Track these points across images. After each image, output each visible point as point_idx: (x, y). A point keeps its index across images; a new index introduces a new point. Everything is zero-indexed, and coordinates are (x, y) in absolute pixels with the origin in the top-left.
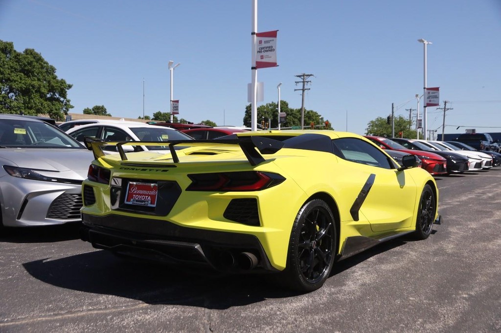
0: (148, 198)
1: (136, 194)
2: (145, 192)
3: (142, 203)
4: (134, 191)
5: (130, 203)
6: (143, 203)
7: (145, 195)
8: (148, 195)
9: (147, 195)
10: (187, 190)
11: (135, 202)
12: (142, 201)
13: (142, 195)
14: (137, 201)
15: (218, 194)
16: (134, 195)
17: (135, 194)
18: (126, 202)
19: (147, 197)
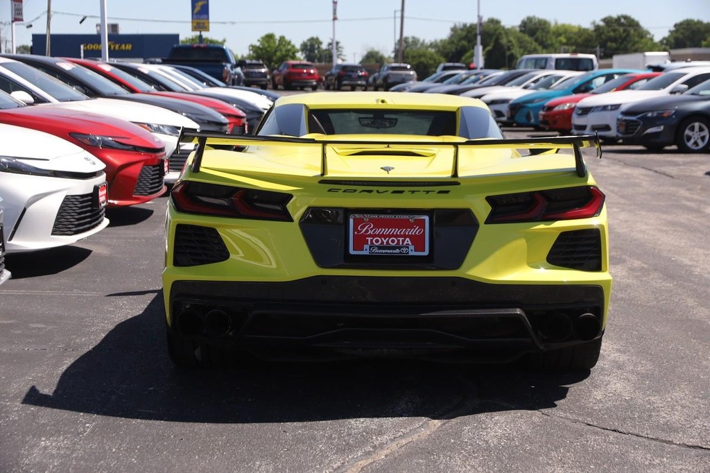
0: (403, 241)
1: (374, 236)
2: (396, 231)
3: (394, 251)
4: (367, 231)
5: (366, 252)
6: (397, 251)
7: (397, 236)
8: (405, 236)
9: (400, 236)
10: (487, 222)
11: (376, 250)
12: (394, 248)
13: (389, 236)
14: (380, 248)
15: (542, 226)
16: (369, 239)
17: (370, 236)
18: (352, 252)
19: (401, 239)
